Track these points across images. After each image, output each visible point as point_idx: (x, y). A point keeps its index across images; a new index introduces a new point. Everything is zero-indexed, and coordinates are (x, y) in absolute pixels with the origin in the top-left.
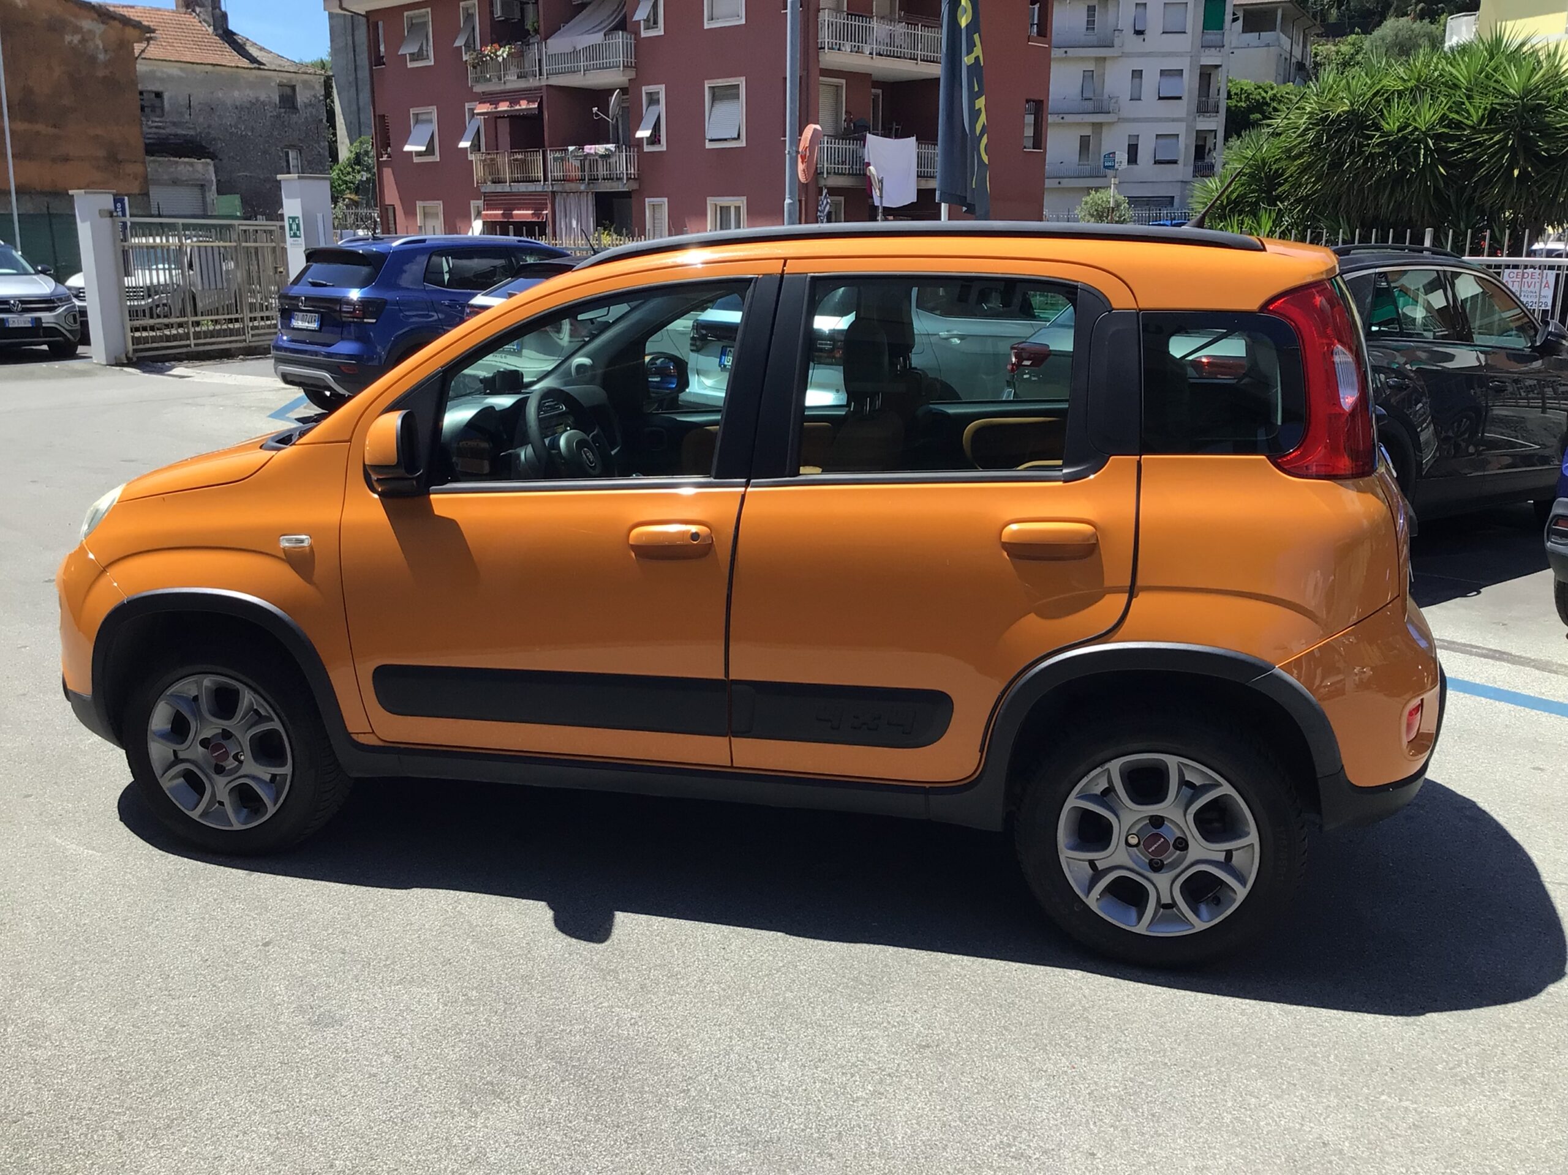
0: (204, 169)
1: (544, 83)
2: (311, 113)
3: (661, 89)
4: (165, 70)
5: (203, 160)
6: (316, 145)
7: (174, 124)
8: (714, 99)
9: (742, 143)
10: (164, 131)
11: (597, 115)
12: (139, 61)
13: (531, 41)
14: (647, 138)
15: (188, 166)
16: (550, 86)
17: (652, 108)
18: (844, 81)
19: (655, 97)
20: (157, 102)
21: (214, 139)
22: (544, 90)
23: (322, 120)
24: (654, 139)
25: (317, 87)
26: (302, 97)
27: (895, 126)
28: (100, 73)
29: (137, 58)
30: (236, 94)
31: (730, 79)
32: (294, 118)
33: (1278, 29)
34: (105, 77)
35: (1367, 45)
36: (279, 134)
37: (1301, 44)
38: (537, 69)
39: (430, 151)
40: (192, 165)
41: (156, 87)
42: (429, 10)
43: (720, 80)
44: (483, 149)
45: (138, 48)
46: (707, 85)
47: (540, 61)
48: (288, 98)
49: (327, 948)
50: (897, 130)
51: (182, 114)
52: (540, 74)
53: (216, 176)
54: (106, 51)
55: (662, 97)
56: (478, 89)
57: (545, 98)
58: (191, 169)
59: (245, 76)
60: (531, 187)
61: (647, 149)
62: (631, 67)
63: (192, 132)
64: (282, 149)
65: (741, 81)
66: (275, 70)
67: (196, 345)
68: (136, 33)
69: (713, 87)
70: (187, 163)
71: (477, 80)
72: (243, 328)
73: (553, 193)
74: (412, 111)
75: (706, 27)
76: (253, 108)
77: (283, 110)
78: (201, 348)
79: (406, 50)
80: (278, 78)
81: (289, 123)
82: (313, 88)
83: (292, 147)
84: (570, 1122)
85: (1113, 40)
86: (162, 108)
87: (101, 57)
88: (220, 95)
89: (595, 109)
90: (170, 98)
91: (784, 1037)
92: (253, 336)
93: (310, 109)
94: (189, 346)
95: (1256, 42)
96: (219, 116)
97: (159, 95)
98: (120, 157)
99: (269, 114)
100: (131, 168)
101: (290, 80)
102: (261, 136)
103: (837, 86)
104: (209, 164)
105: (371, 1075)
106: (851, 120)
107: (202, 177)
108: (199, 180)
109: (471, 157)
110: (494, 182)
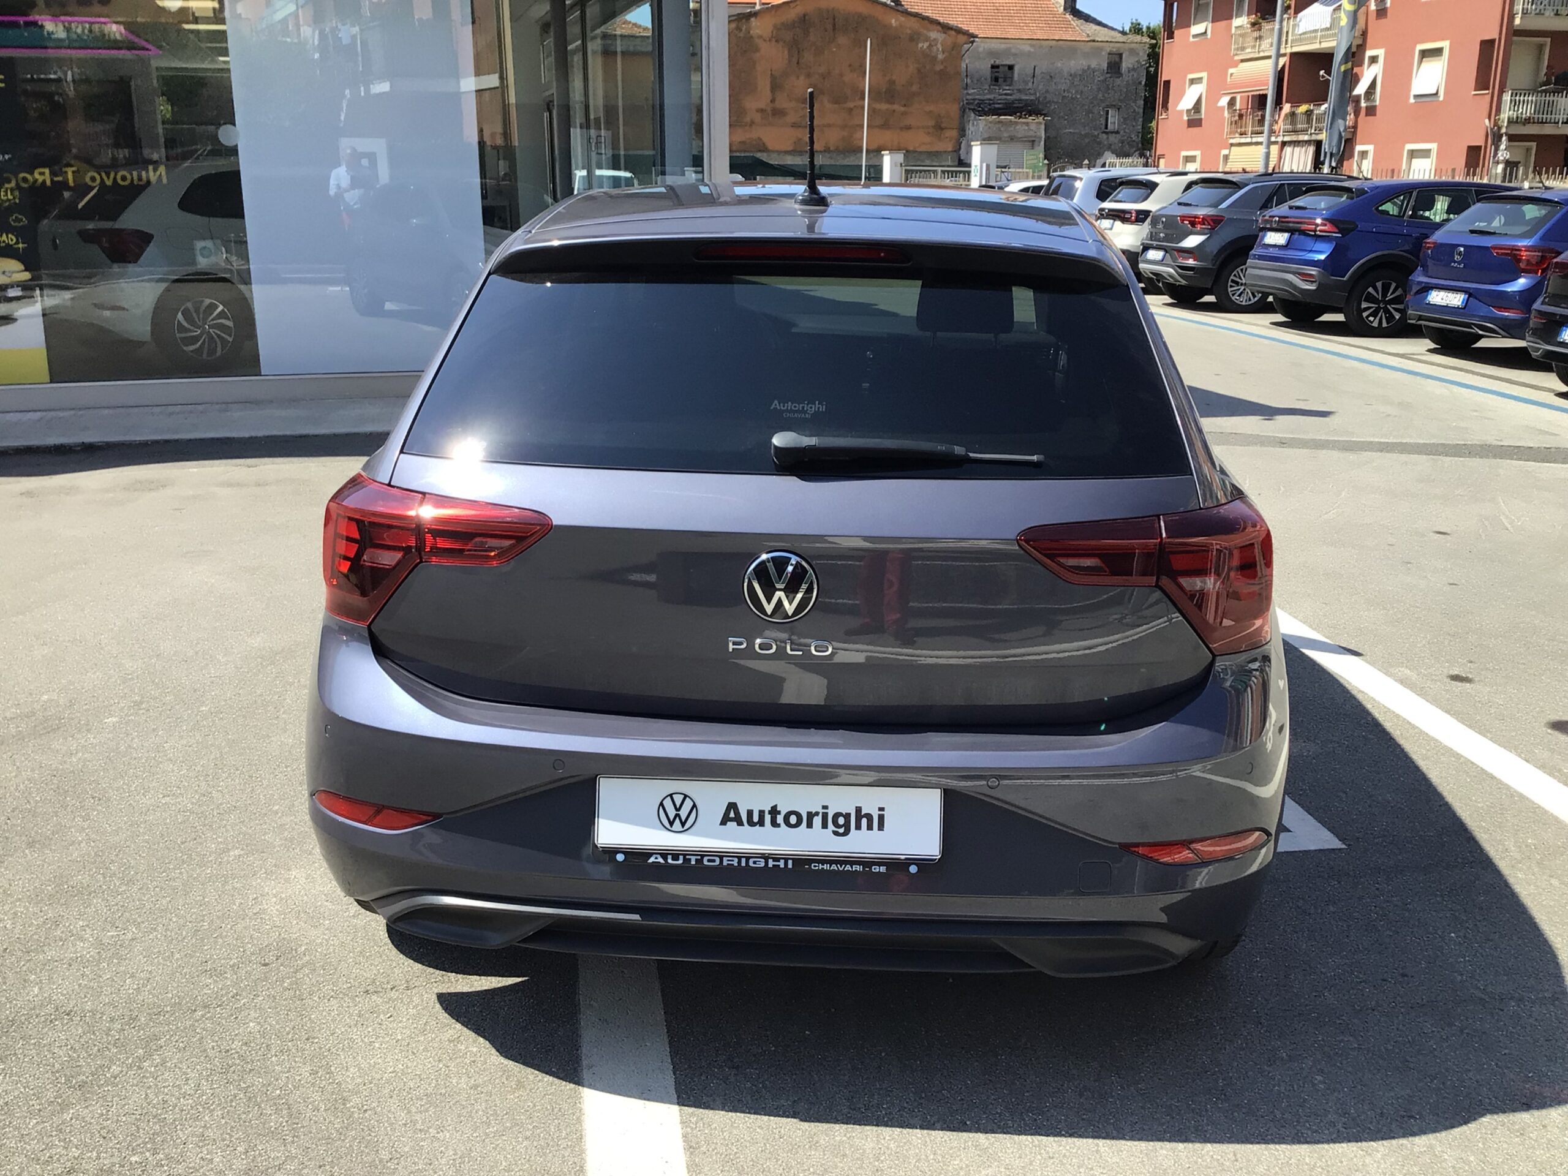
1: (1289, 51)
2: (1132, 75)
3: (1380, 52)
4: (1018, 47)
5: (1037, 120)
6: (1133, 104)
7: (1019, 91)
8: (1422, 60)
9: (1439, 98)
11: (1323, 77)
12: (964, 58)
14: (1364, 94)
16: (1295, 53)
17: (1370, 68)
18: (1548, 39)
19: (1375, 59)
20: (1009, 73)
21: (1047, 103)
22: (1288, 56)
23: (1140, 83)
24: (1369, 95)
25: (1141, 54)
26: (1125, 65)
28: (938, 67)
29: (963, 56)
30: (1073, 62)
31: (1437, 43)
32: (1118, 81)
34: (941, 70)
36: (1103, 96)
38: (1285, 39)
40: (1027, 124)
41: (1008, 63)
43: (1429, 44)
44: (1238, 107)
45: (964, 49)
46: (1418, 48)
47: (1287, 32)
48: (1114, 66)
51: (1026, 83)
52: (1286, 44)
53: (1045, 131)
55: (1381, 60)
57: (1287, 64)
58: (1027, 127)
59: (1082, 48)
61: (1362, 104)
63: (1032, 98)
64: (1104, 108)
65: (1446, 44)
66: (1108, 42)
68: (966, 37)
69: (1423, 50)
70: (1024, 123)
71: (1238, 50)
73: (1284, 144)
74: (1189, 77)
76: (1086, 74)
77: (1109, 75)
80: (1108, 48)
81: (1113, 86)
82: (1138, 54)
83: (1112, 106)
86: (1012, 78)
87: (940, 57)
88: (1059, 65)
89: (1322, 72)
90: (1019, 70)
93: (1132, 73)
97: (1011, 68)
99: (1097, 79)
100: (948, 133)
101: (1119, 48)
102: (1087, 98)
103: (1542, 43)
106: (1553, 73)
107: (1034, 134)
108: (1031, 137)
109: (1226, 114)
110: (1240, 135)
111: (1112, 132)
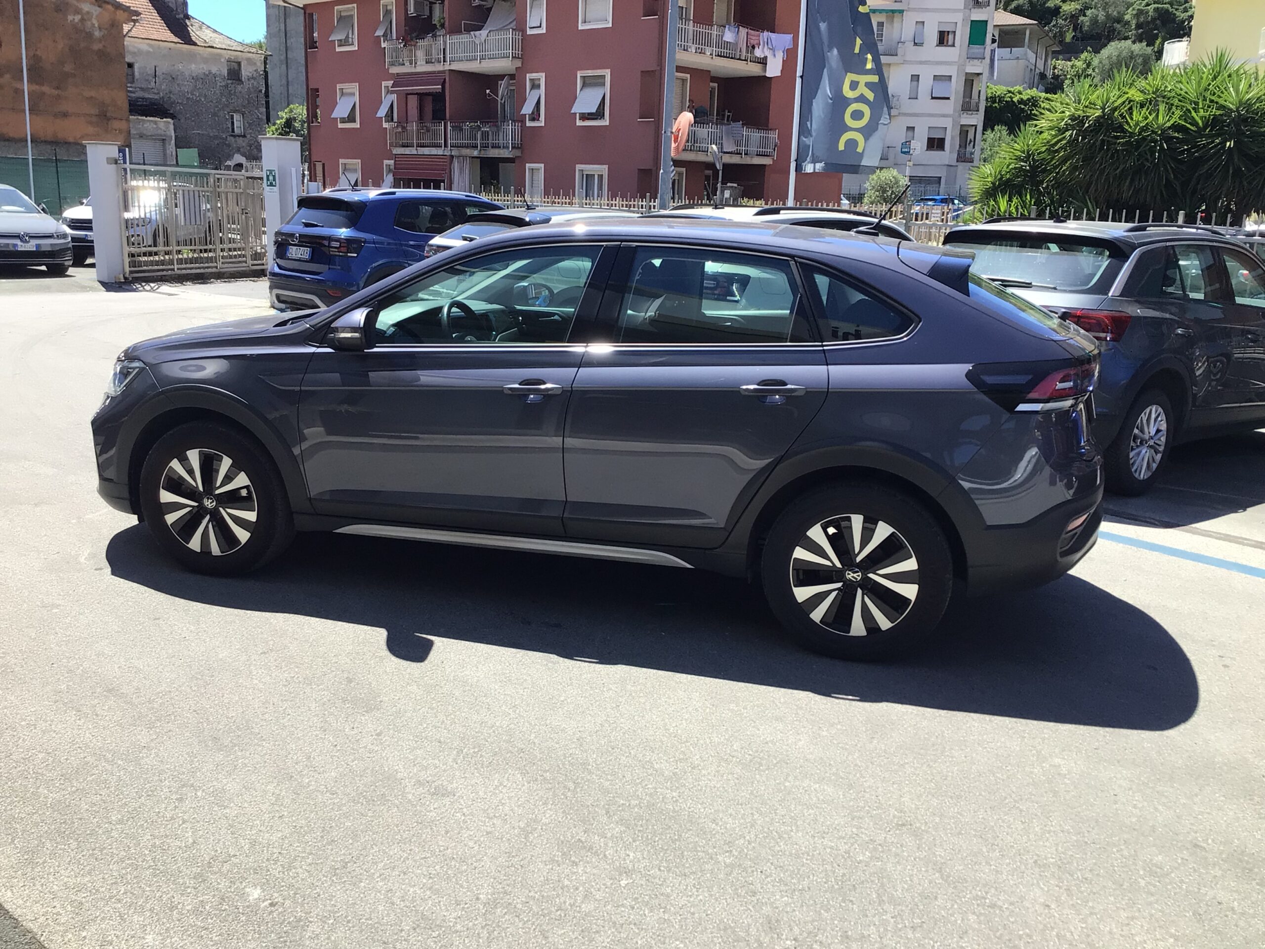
0: (165, 126)
1: (447, 67)
2: (253, 84)
3: (542, 77)
4: (136, 45)
5: (165, 119)
6: (256, 111)
7: (142, 89)
8: (584, 85)
9: (606, 122)
10: (133, 95)
11: (489, 96)
12: (127, 39)
13: (438, 34)
14: (529, 115)
15: (152, 124)
16: (452, 70)
17: (532, 91)
18: (688, 76)
19: (537, 82)
20: (129, 71)
21: (173, 103)
22: (447, 72)
23: (261, 91)
24: (535, 116)
25: (259, 64)
26: (246, 72)
27: (727, 113)
28: (96, 47)
29: (125, 36)
30: (193, 66)
31: (595, 71)
32: (239, 88)
33: (1026, 47)
34: (99, 50)
35: (1095, 62)
36: (227, 101)
37: (1044, 57)
38: (442, 56)
39: (351, 118)
40: (155, 123)
41: (130, 60)
42: (355, 5)
43: (590, 71)
44: (395, 119)
45: (126, 28)
46: (579, 74)
47: (444, 50)
48: (235, 73)
49: (426, 738)
50: (729, 116)
51: (148, 81)
52: (444, 61)
53: (175, 132)
54: (100, 29)
55: (543, 83)
56: (394, 70)
57: (447, 79)
58: (155, 126)
59: (201, 52)
60: (434, 151)
61: (529, 124)
62: (518, 58)
63: (156, 97)
64: (229, 113)
65: (607, 73)
66: (225, 49)
67: (178, 269)
68: (126, 15)
69: (584, 77)
70: (152, 121)
71: (392, 64)
72: (216, 257)
73: (452, 157)
74: (339, 86)
75: (580, 28)
76: (206, 79)
77: (229, 82)
78: (184, 272)
79: (335, 37)
80: (227, 55)
81: (235, 92)
82: (255, 64)
83: (237, 111)
84: (649, 871)
85: (896, 49)
86: (133, 76)
87: (97, 34)
88: (180, 67)
90: (139, 68)
91: (793, 815)
92: (222, 263)
93: (252, 81)
94: (173, 270)
95: (1008, 56)
96: (178, 84)
97: (131, 65)
98: (108, 114)
99: (219, 84)
100: (116, 124)
101: (236, 57)
102: (212, 102)
103: (683, 80)
104: (169, 122)
105: (488, 833)
106: (693, 107)
107: (163, 133)
108: (161, 135)
109: (385, 125)
110: (404, 146)
111: (239, 136)
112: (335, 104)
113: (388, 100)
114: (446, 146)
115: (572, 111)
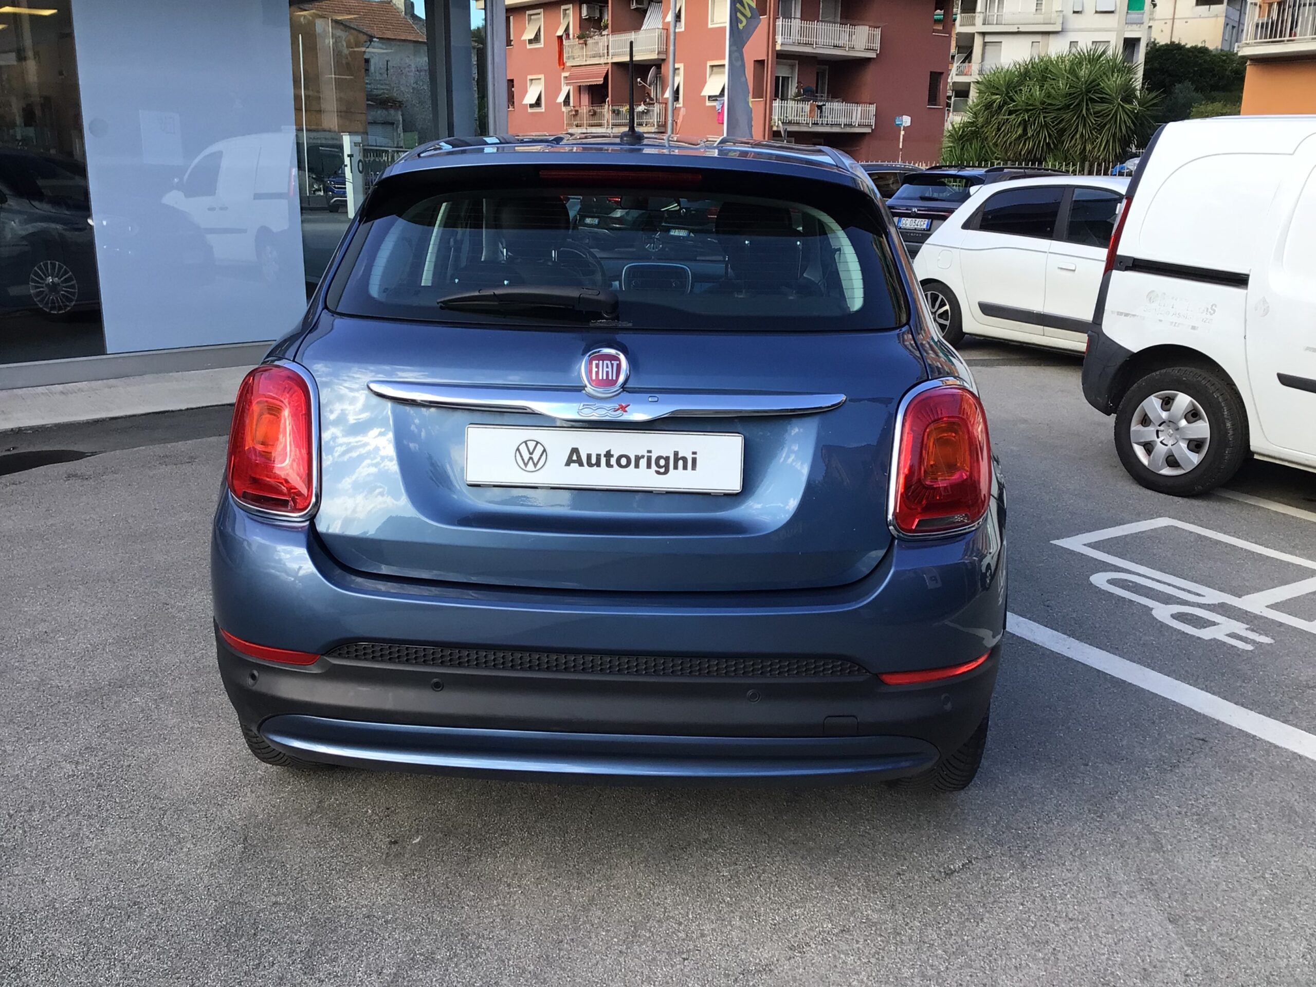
0: (395, 112)
1: (610, 61)
3: (681, 66)
7: (376, 81)
10: (369, 86)
11: (640, 83)
13: (603, 33)
15: (384, 111)
17: (675, 78)
18: (797, 62)
19: (677, 72)
21: (402, 92)
22: (609, 66)
30: (418, 60)
31: (720, 61)
38: (606, 51)
39: (538, 103)
40: (387, 109)
42: (542, 10)
43: (714, 61)
44: (572, 104)
46: (709, 63)
47: (608, 46)
51: (382, 74)
52: (608, 55)
53: (402, 117)
54: (347, 48)
55: (682, 71)
56: (569, 64)
57: (610, 70)
60: (599, 129)
62: (664, 51)
63: (388, 87)
65: (726, 63)
71: (568, 58)
75: (710, 26)
79: (527, 35)
86: (369, 70)
87: (346, 51)
88: (408, 61)
89: (639, 80)
90: (375, 64)
96: (406, 76)
98: (353, 110)
100: (358, 117)
103: (793, 65)
104: (398, 109)
106: (801, 88)
107: (393, 118)
109: (564, 109)
110: (577, 126)
112: (525, 92)
113: (565, 90)
114: (608, 125)
115: (703, 94)
